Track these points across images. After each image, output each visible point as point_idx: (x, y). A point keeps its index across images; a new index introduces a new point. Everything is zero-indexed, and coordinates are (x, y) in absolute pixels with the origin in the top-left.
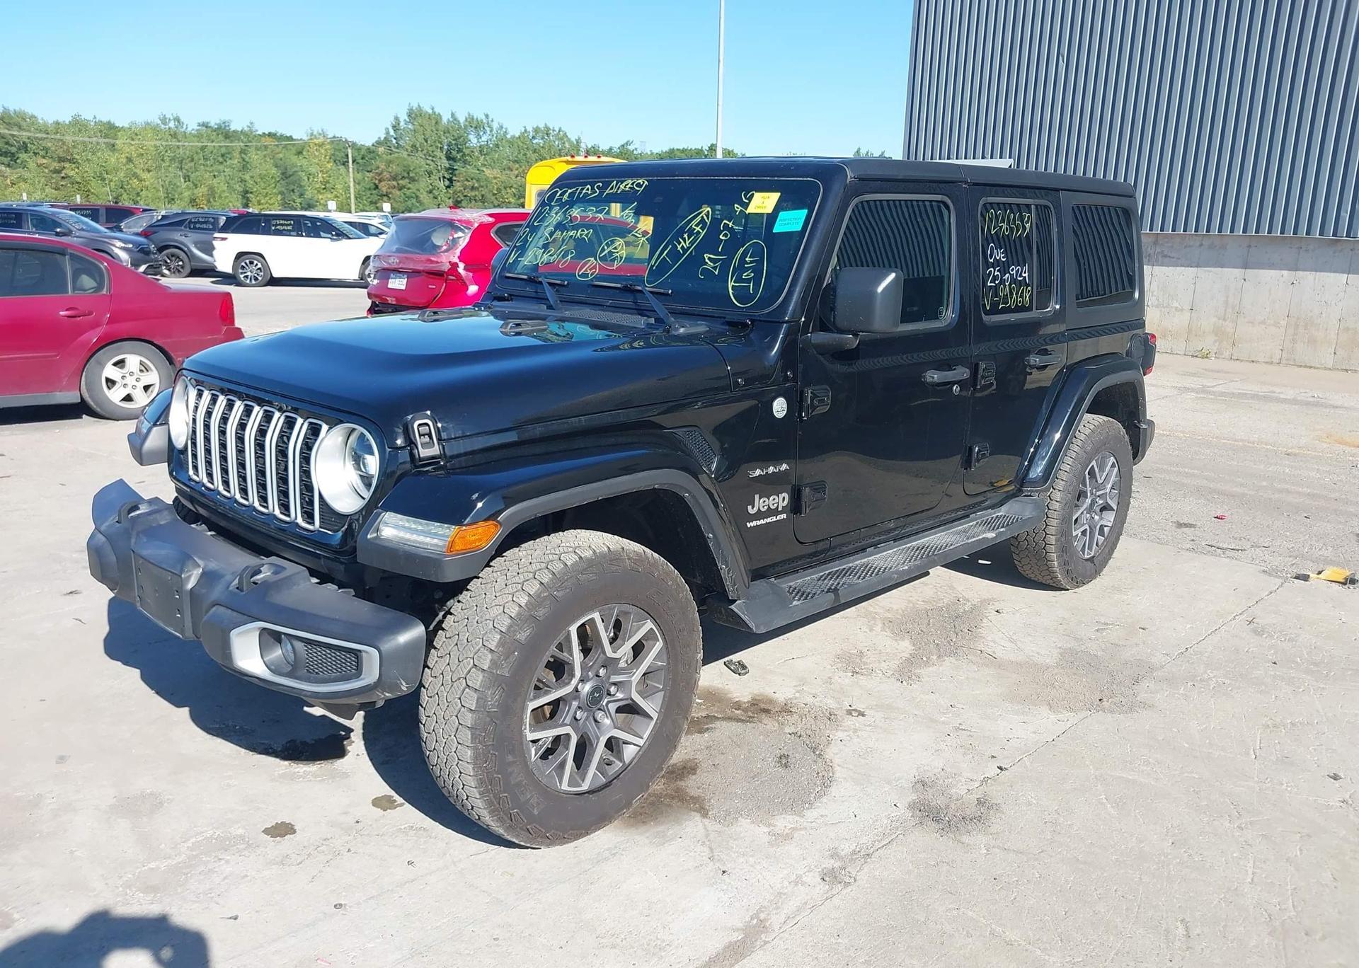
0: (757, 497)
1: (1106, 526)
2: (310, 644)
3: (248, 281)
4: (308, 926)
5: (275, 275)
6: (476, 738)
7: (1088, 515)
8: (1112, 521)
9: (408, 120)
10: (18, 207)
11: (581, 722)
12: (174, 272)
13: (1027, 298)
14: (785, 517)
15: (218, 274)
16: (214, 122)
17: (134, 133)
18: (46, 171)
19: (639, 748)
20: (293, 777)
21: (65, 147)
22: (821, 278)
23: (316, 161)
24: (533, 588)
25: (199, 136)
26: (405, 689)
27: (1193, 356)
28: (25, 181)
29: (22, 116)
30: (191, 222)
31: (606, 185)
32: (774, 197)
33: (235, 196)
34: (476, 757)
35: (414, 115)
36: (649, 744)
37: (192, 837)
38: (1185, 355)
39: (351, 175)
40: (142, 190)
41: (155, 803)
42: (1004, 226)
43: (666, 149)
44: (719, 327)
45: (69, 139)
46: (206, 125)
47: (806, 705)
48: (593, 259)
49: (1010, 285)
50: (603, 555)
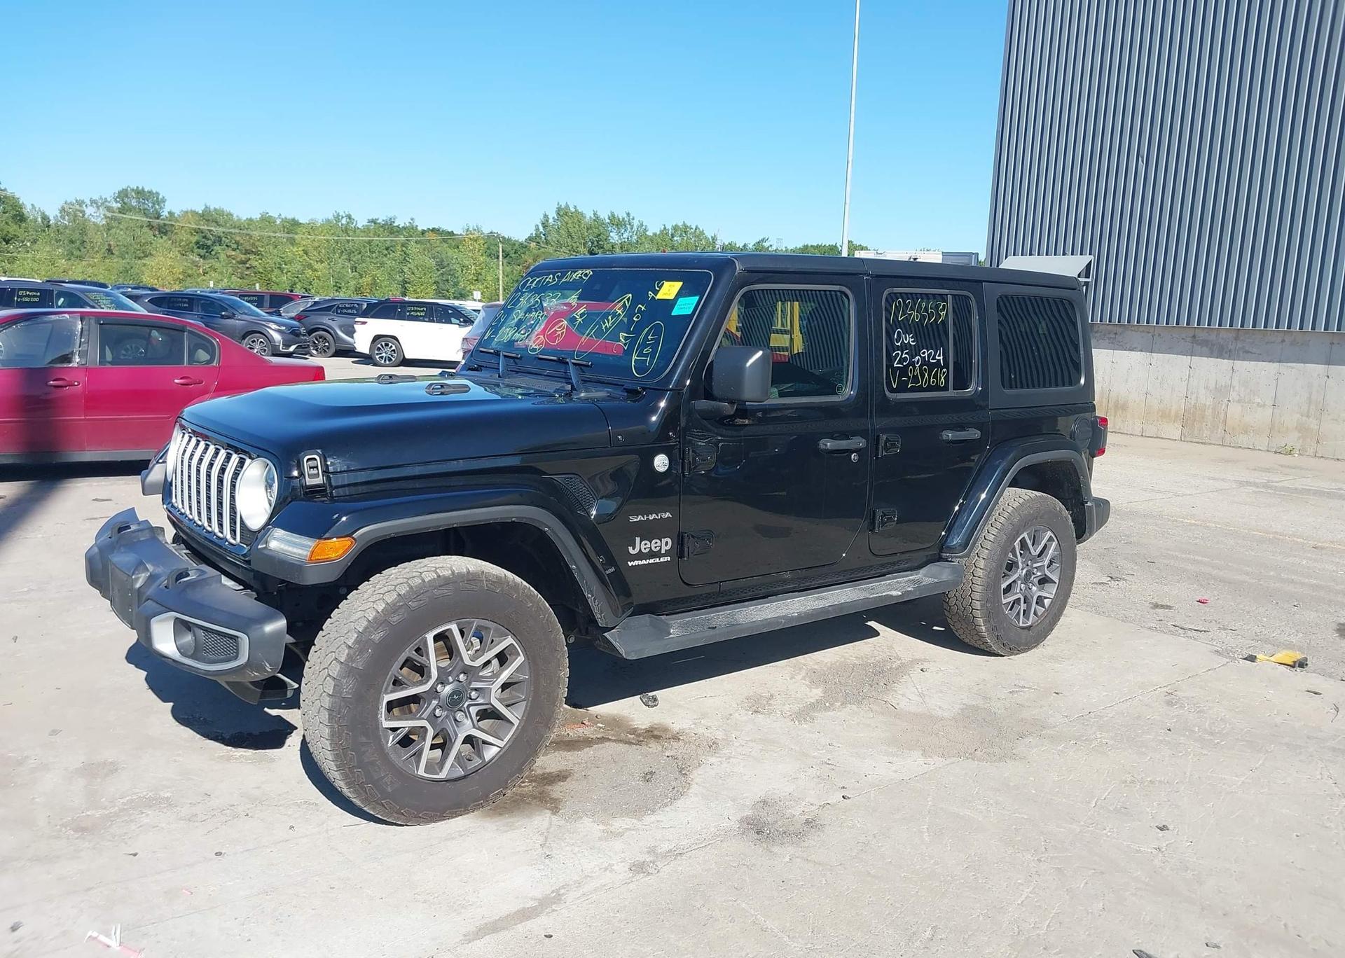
0: (638, 539)
1: (1046, 598)
2: (206, 631)
3: (383, 362)
4: (188, 865)
5: (407, 357)
6: (333, 718)
7: (1023, 585)
8: (1054, 593)
9: (556, 217)
10: (202, 294)
11: (440, 719)
12: (321, 352)
13: (942, 379)
14: (669, 560)
15: (357, 354)
16: (381, 219)
17: (312, 228)
18: (234, 262)
19: (500, 749)
20: (229, 759)
21: (252, 241)
22: (706, 354)
23: (471, 254)
24: (391, 598)
25: (366, 231)
26: (269, 670)
27: (1276, 452)
28: (215, 270)
29: (220, 212)
30: (338, 307)
31: (564, 275)
32: (678, 285)
33: (395, 286)
34: (332, 736)
35: (562, 212)
36: (510, 747)
37: (128, 796)
38: (1268, 451)
39: (501, 267)
40: (314, 279)
41: (112, 769)
42: (914, 313)
43: (800, 245)
44: (619, 393)
45: (256, 234)
46: (374, 221)
47: (696, 734)
48: (542, 336)
49: (921, 367)
50: (461, 575)
